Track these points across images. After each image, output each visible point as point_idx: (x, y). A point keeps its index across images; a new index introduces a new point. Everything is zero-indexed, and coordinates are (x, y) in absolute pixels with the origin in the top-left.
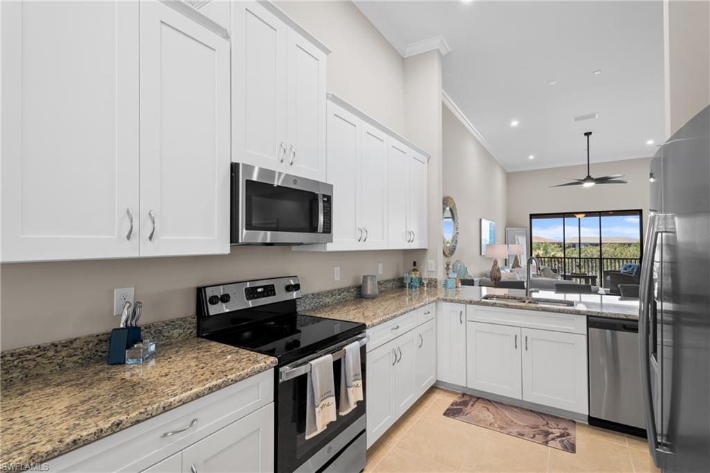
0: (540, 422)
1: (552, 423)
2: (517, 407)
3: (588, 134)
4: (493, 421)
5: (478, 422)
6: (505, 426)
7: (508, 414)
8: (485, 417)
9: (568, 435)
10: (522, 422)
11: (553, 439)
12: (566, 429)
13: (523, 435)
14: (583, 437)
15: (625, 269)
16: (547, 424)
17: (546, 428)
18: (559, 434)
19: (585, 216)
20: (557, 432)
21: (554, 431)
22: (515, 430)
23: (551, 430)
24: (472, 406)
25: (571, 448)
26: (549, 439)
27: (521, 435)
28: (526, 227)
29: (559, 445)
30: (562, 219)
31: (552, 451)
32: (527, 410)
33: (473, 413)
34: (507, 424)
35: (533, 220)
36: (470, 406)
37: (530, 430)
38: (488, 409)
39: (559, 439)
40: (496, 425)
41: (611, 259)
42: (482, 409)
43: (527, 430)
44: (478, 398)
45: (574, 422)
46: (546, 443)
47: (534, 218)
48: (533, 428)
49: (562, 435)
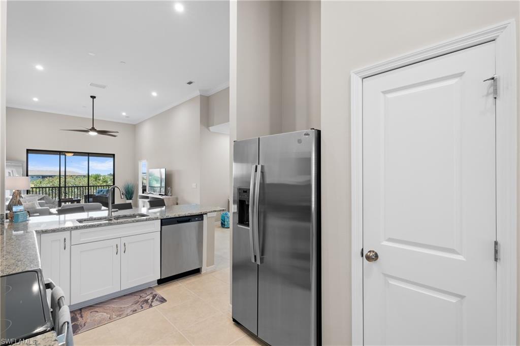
0: (136, 298)
1: (143, 295)
2: (114, 299)
3: (93, 97)
4: (109, 316)
5: (100, 323)
6: (121, 313)
7: (114, 306)
8: (100, 317)
9: (156, 295)
10: (127, 304)
11: (152, 302)
12: (152, 293)
13: (136, 310)
14: (162, 291)
15: (99, 193)
16: (141, 297)
17: (142, 299)
18: (151, 298)
19: (73, 155)
20: (150, 297)
21: (148, 297)
22: (129, 311)
23: (146, 298)
24: (82, 317)
25: (163, 300)
26: (150, 303)
27: (135, 311)
28: (24, 162)
29: (157, 302)
30: (59, 156)
31: (157, 307)
32: (122, 296)
33: (88, 321)
34: (120, 311)
35: (29, 155)
36: (80, 319)
37: (136, 305)
38: (97, 312)
39: (155, 300)
40: (114, 317)
41: (72, 187)
42: (91, 314)
43: (135, 307)
44: (81, 310)
45: (151, 288)
46: (151, 306)
47: (31, 153)
48: (136, 304)
49: (154, 297)
